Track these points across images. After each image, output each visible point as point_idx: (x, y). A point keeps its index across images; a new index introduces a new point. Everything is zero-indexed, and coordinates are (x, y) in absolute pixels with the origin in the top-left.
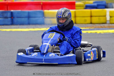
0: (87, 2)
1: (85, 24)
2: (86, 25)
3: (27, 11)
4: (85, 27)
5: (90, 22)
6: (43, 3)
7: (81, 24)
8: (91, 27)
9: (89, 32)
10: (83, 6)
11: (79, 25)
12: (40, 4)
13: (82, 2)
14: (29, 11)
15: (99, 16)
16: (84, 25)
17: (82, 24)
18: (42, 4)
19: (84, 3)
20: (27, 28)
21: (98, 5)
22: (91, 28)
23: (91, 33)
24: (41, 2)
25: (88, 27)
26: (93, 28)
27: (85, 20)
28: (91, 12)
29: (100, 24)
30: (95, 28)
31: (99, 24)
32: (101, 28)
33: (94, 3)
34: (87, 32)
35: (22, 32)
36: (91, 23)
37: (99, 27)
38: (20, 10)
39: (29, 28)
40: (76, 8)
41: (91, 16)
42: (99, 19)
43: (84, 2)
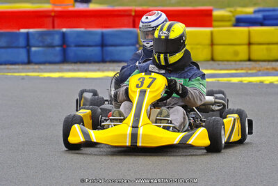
0: (239, 9)
1: (236, 61)
2: (238, 63)
3: (99, 30)
4: (236, 70)
5: (246, 57)
6: (136, 11)
7: (226, 63)
8: (250, 70)
9: (246, 80)
10: (229, 21)
11: (220, 63)
12: (130, 15)
13: (228, 9)
14: (105, 30)
15: (269, 44)
16: (233, 63)
17: (228, 61)
18: (133, 14)
19: (231, 12)
20: (99, 70)
21: (265, 18)
22: (250, 72)
23: (250, 83)
24: (131, 11)
25: (242, 69)
26: (254, 71)
27: (236, 53)
28: (249, 32)
29: (270, 63)
30: (260, 70)
31: (269, 61)
32: (274, 71)
33: (255, 12)
34: (241, 82)
35: (87, 78)
36: (250, 60)
37: (267, 69)
38: (83, 29)
39: (103, 71)
40: (214, 23)
41: (250, 44)
42: (267, 49)
43: (232, 9)
